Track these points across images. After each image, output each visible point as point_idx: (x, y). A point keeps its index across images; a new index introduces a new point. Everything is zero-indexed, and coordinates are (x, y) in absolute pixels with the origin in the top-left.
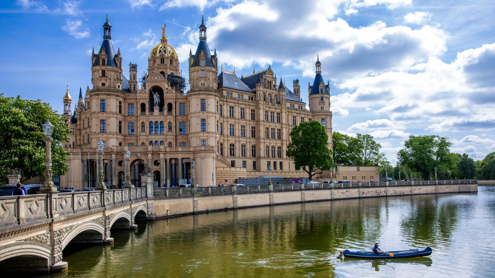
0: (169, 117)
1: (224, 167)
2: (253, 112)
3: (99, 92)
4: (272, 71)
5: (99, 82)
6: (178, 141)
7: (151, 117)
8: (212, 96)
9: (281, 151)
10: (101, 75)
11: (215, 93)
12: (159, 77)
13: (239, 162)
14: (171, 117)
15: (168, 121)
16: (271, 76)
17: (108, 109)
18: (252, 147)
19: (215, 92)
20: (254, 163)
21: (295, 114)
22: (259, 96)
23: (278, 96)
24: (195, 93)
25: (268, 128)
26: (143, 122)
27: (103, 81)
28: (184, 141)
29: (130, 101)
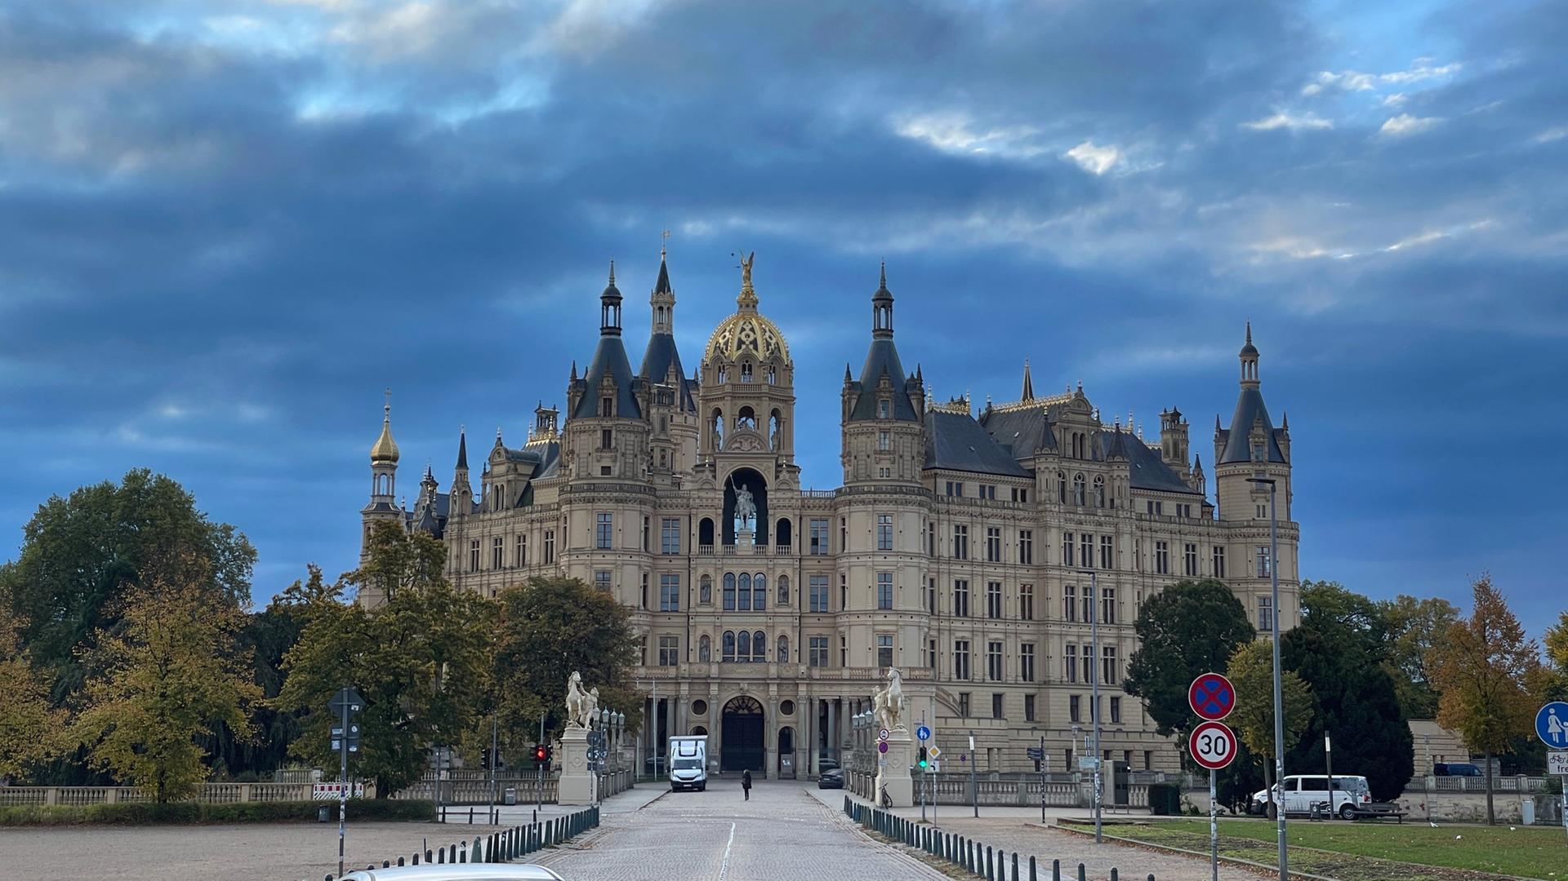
0: (781, 561)
1: (946, 718)
2: (1026, 540)
3: (596, 494)
4: (1085, 402)
5: (595, 463)
6: (807, 632)
7: (729, 562)
8: (910, 507)
9: (1116, 662)
10: (599, 444)
11: (919, 498)
12: (756, 444)
13: (982, 699)
14: (786, 561)
15: (779, 572)
16: (1084, 418)
17: (617, 541)
18: (1024, 650)
19: (920, 495)
20: (1030, 699)
21: (1164, 536)
22: (1044, 487)
23: (1107, 481)
24: (864, 496)
25: (1072, 589)
26: (706, 576)
27: (606, 463)
28: (825, 632)
29: (671, 511)
